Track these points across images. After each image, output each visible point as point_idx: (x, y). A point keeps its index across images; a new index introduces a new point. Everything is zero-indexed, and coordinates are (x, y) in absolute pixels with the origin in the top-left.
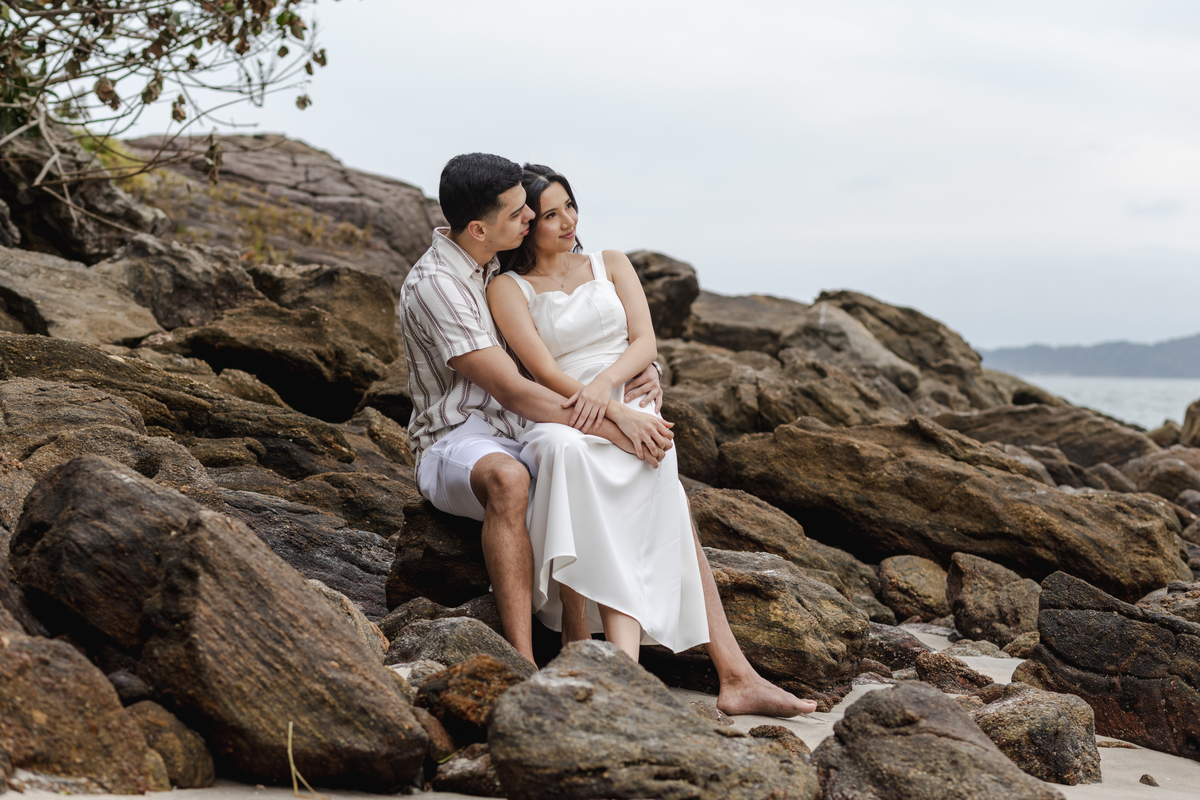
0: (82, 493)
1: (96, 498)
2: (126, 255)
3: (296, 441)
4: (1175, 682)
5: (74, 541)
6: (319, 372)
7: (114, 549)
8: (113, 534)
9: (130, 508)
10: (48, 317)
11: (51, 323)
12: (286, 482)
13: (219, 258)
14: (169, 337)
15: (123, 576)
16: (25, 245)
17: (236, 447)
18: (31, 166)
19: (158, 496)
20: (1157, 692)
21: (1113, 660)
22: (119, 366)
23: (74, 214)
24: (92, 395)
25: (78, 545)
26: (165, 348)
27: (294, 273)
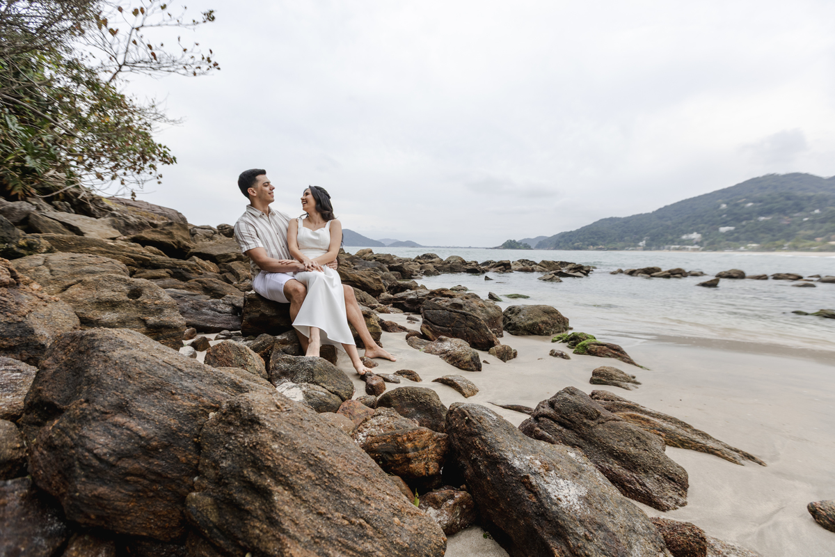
0: (98, 381)
1: (116, 388)
2: (109, 216)
3: (183, 269)
4: (468, 329)
5: (90, 451)
6: (173, 246)
7: (146, 449)
8: (143, 433)
9: (157, 393)
10: (84, 231)
11: (85, 233)
12: (182, 283)
13: (138, 218)
14: (125, 237)
15: (159, 475)
16: (76, 213)
17: (162, 272)
18: (77, 195)
19: (187, 374)
20: (463, 331)
21: (448, 323)
22: (112, 246)
23: (92, 207)
24: (101, 260)
25: (96, 456)
26: (125, 240)
27: (160, 223)
